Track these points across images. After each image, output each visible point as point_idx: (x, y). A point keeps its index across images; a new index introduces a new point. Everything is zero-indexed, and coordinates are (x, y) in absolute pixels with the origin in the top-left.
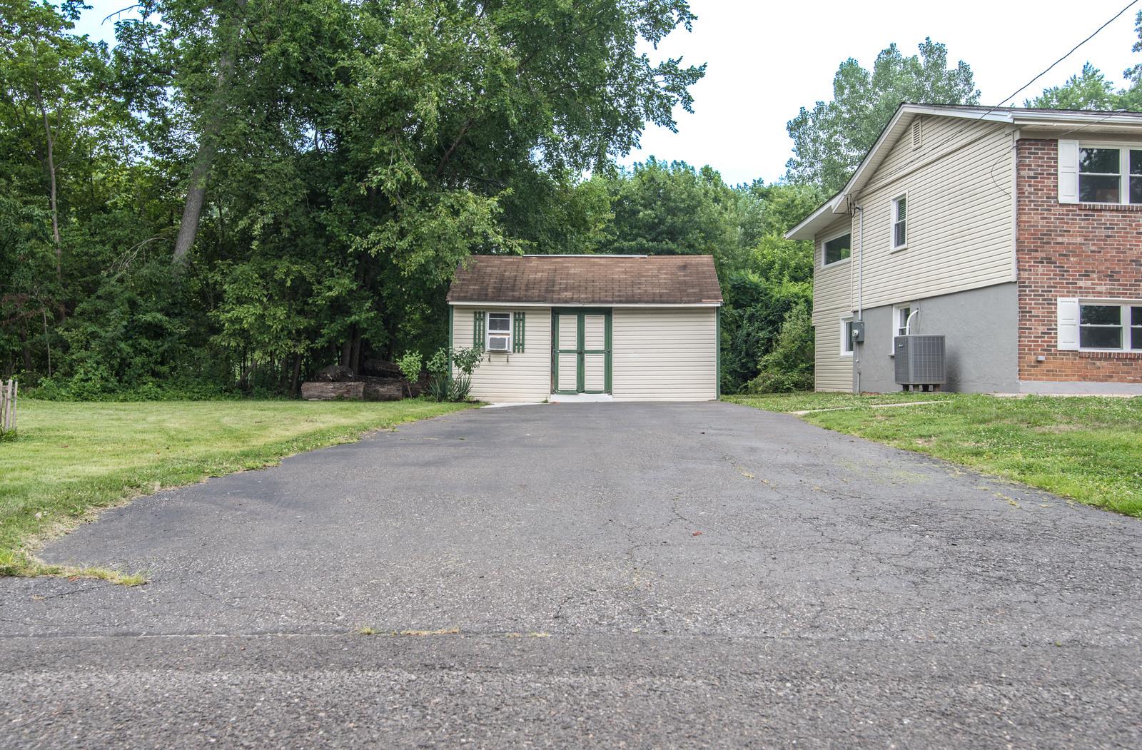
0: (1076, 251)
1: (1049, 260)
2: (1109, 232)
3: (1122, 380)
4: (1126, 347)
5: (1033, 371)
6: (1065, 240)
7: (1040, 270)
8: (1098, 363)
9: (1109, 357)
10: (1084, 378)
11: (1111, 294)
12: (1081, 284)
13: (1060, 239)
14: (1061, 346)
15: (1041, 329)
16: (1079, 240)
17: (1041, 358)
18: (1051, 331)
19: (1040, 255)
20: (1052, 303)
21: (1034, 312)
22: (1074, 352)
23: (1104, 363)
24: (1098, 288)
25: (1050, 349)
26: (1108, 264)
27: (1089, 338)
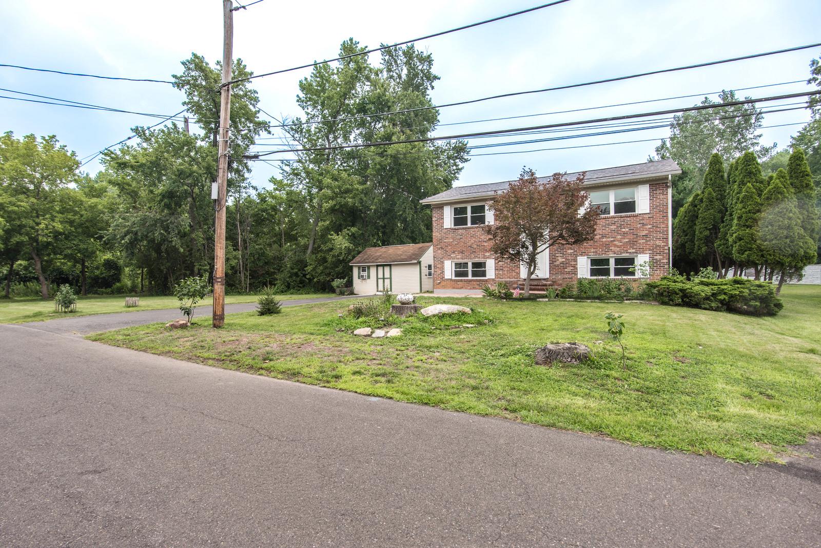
0: (450, 244)
1: (442, 248)
2: (461, 237)
3: (466, 289)
4: (470, 277)
5: (438, 286)
6: (446, 241)
7: (439, 252)
8: (458, 283)
9: (461, 281)
10: (454, 288)
11: (462, 259)
12: (452, 256)
14: (446, 277)
15: (440, 272)
16: (451, 240)
17: (439, 282)
18: (443, 272)
19: (439, 246)
20: (443, 263)
21: (438, 266)
22: (451, 280)
23: (460, 283)
24: (458, 257)
25: (443, 278)
26: (461, 248)
27: (458, 274)
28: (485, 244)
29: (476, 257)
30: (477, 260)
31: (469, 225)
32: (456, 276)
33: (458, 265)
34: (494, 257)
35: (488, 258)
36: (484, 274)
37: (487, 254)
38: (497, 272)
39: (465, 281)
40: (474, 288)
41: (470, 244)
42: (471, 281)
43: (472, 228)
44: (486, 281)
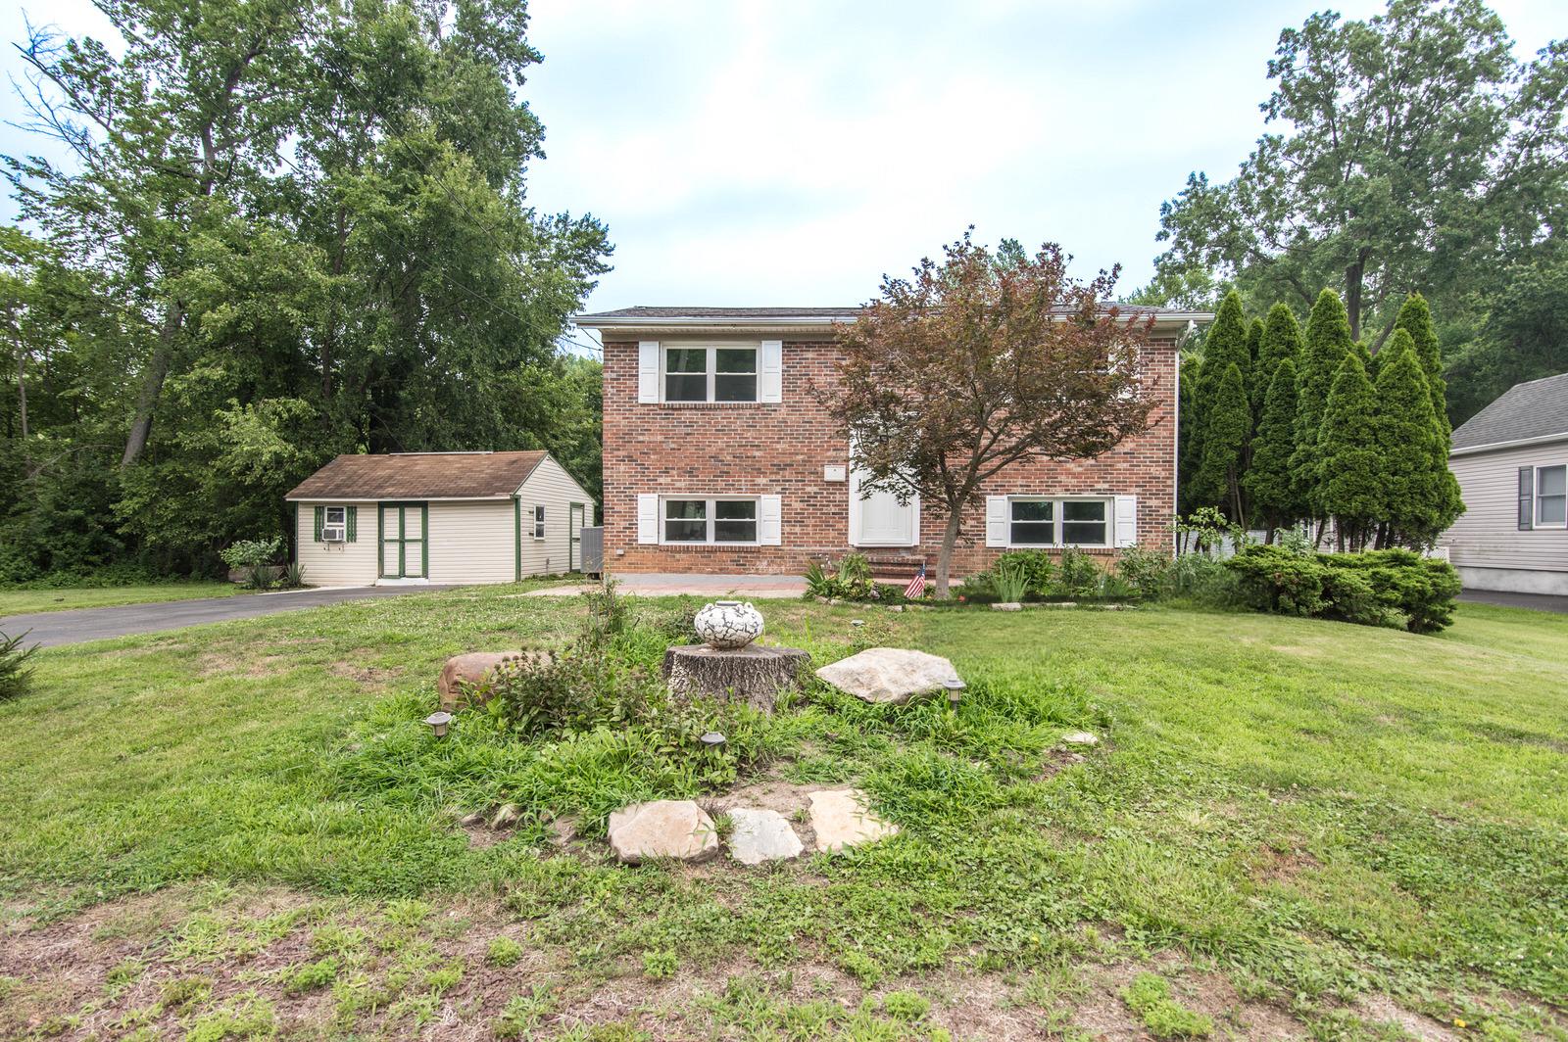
0: (654, 448)
1: (630, 458)
2: (689, 430)
3: (700, 572)
4: (710, 541)
5: (614, 564)
6: (646, 438)
7: (621, 467)
8: (677, 556)
9: (687, 550)
10: (665, 570)
11: (690, 490)
12: (661, 480)
13: (641, 438)
14: (641, 540)
15: (622, 524)
16: (660, 438)
17: (621, 552)
18: (632, 526)
19: (620, 453)
20: (633, 499)
21: (616, 508)
22: (656, 547)
23: (682, 555)
24: (678, 484)
25: (631, 543)
26: (688, 461)
27: (675, 531)
28: (757, 454)
29: (728, 487)
30: (731, 496)
31: (711, 399)
32: (668, 538)
33: (676, 508)
34: (779, 489)
35: (765, 490)
36: (748, 531)
37: (762, 481)
38: (787, 529)
39: (697, 550)
40: (722, 571)
41: (713, 450)
42: (713, 550)
43: (723, 408)
44: (758, 550)
